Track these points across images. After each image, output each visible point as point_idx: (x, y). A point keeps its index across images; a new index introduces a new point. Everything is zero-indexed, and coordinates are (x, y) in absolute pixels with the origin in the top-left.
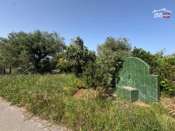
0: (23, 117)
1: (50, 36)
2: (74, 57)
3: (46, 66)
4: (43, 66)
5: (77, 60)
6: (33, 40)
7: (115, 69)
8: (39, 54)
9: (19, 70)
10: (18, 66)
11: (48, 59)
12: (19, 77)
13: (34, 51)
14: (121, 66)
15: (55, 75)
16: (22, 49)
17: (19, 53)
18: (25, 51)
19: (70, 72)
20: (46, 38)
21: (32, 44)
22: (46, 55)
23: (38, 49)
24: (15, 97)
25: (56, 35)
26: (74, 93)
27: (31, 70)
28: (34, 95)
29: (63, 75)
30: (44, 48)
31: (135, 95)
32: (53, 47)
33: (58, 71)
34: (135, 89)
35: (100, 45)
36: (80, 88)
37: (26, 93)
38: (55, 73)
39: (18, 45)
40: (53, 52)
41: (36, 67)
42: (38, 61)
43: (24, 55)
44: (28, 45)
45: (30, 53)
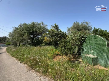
0: (26, 69)
1: (39, 24)
2: (53, 36)
3: (37, 42)
4: (36, 41)
5: (55, 38)
6: (31, 27)
7: (80, 43)
8: (34, 35)
9: (24, 44)
10: (23, 42)
11: (38, 37)
12: (24, 47)
13: (31, 33)
14: (84, 41)
15: (42, 47)
16: (25, 33)
17: (24, 35)
18: (26, 34)
19: (51, 45)
20: (37, 26)
21: (30, 29)
22: (37, 35)
23: (33, 32)
24: (22, 59)
25: (42, 24)
26: (54, 58)
27: (29, 44)
28: (32, 58)
29: (47, 47)
30: (36, 31)
31: (95, 61)
32: (41, 30)
33: (44, 44)
34: (95, 57)
35: (69, 28)
36: (57, 55)
37: (27, 57)
38: (42, 46)
39: (23, 30)
40: (41, 34)
41: (32, 42)
42: (33, 39)
43: (26, 36)
44: (28, 30)
45: (29, 35)
